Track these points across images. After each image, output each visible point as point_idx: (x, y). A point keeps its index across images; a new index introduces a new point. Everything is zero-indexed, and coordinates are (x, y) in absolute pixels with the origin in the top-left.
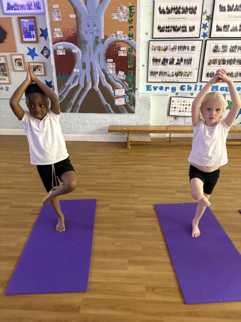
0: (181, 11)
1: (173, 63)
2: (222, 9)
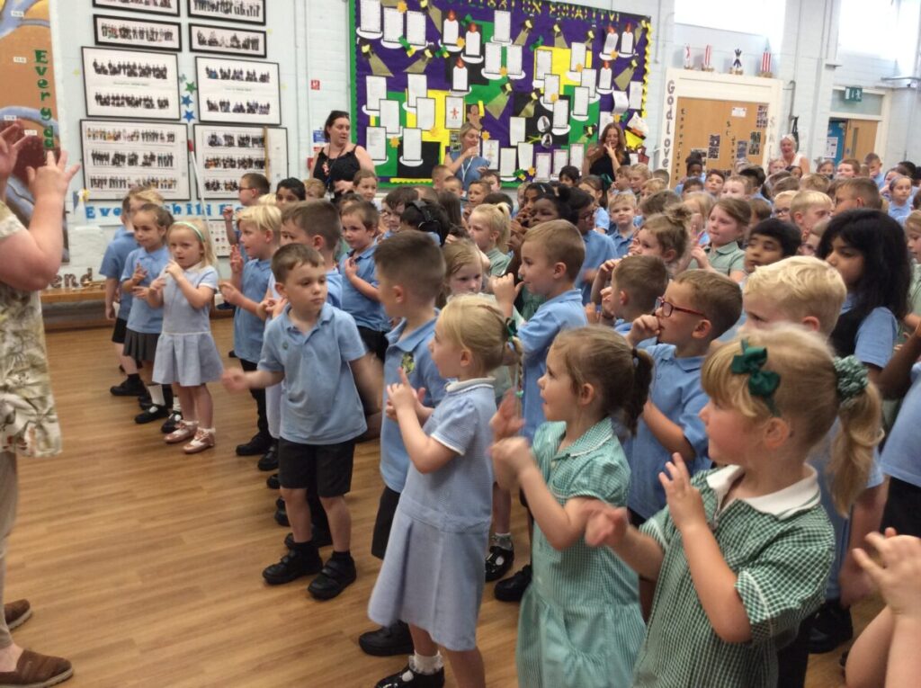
0: (138, 71)
1: (136, 164)
2: (212, 74)
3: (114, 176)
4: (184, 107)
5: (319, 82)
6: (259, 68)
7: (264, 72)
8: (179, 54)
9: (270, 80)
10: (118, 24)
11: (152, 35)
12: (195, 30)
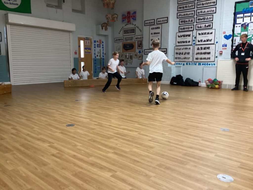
0: (185, 36)
1: (183, 54)
2: (199, 34)
3: (179, 57)
4: (193, 42)
5: (225, 32)
6: (210, 31)
7: (211, 32)
8: (193, 31)
9: (213, 33)
10: (183, 27)
11: (189, 28)
12: (197, 25)
